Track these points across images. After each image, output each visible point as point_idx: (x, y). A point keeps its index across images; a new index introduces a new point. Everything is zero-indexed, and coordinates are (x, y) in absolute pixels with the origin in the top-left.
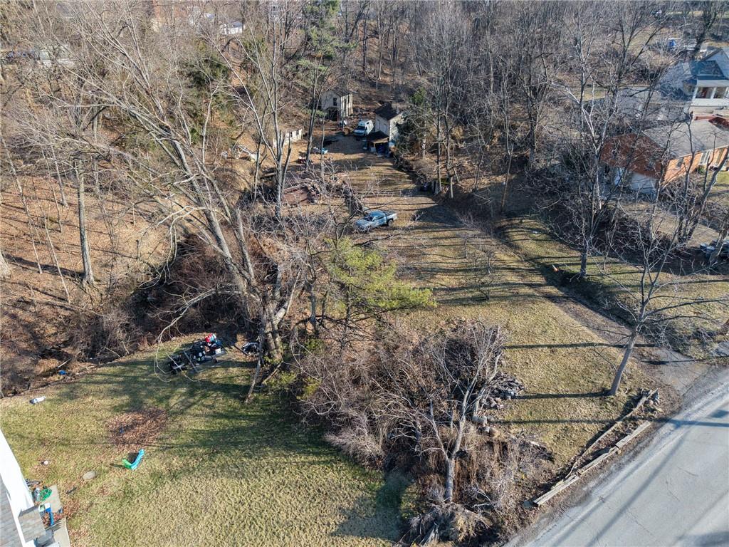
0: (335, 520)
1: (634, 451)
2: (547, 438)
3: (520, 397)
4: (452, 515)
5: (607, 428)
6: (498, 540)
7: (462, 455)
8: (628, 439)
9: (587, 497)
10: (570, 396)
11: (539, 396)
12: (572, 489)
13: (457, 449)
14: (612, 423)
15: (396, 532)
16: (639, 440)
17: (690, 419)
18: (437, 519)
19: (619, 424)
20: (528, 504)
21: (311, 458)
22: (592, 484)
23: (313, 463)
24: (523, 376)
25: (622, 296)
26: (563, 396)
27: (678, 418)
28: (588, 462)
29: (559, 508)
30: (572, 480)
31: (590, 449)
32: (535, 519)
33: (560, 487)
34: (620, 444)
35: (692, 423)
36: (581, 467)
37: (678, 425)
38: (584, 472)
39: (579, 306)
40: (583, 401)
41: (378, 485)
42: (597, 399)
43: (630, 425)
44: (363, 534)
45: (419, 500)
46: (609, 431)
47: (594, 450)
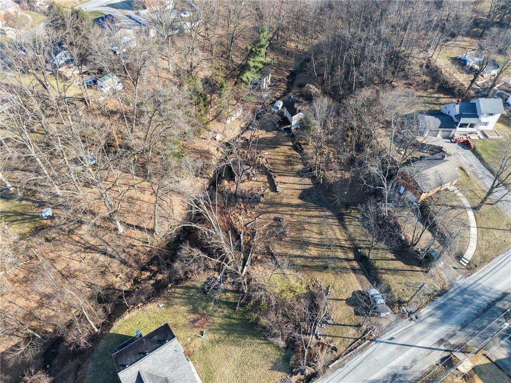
0: (271, 365)
1: (362, 350)
2: (336, 343)
3: (332, 324)
4: (305, 370)
5: (356, 341)
6: (317, 377)
7: (310, 348)
8: (361, 346)
9: (344, 365)
10: (348, 326)
11: (338, 325)
12: (340, 363)
13: (308, 346)
14: (358, 339)
15: (289, 371)
16: (364, 347)
17: (380, 340)
18: (300, 370)
19: (360, 340)
20: (326, 367)
21: (262, 341)
22: (346, 361)
23: (263, 343)
24: (334, 314)
25: (380, 275)
26: (346, 325)
27: (377, 340)
28: (347, 353)
29: (335, 369)
30: (341, 360)
31: (349, 349)
32: (327, 371)
33: (337, 362)
34: (358, 348)
35: (381, 342)
36: (344, 355)
37: (377, 342)
38: (344, 357)
39: (363, 277)
40: (351, 328)
41: (283, 354)
42: (356, 328)
43: (363, 341)
44: (279, 370)
45: (295, 361)
46: (356, 342)
47: (350, 350)
